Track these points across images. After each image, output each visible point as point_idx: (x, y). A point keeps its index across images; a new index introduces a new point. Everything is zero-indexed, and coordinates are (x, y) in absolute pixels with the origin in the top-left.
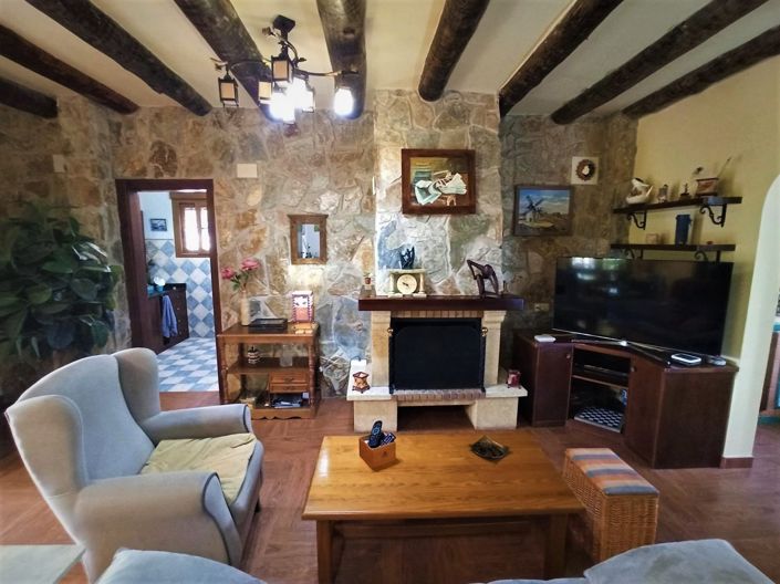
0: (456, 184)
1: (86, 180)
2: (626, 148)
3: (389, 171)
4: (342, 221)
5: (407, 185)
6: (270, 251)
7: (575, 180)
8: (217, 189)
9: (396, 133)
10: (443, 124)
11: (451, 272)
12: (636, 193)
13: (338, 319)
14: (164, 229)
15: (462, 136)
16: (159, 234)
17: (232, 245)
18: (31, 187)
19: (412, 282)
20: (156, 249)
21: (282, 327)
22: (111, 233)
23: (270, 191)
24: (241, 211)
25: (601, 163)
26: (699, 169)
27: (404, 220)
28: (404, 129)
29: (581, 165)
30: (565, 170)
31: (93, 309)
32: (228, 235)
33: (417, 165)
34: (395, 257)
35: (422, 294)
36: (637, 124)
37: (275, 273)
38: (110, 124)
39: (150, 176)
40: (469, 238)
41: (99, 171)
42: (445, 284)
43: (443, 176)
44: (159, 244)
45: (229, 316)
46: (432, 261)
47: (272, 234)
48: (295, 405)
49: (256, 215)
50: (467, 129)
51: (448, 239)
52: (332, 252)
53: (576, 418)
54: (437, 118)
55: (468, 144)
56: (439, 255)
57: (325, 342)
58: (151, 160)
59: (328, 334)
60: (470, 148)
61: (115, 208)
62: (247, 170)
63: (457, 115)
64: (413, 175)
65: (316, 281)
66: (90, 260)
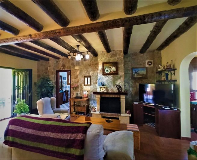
0: (114, 69)
1: (52, 71)
2: (159, 58)
3: (100, 67)
4: (94, 77)
5: (103, 70)
6: (80, 83)
7: (147, 66)
8: (72, 71)
9: (102, 59)
10: (111, 57)
11: (113, 87)
12: (160, 68)
13: (93, 97)
14: (65, 79)
15: (115, 59)
16: (65, 80)
17: (74, 82)
18: (45, 72)
19: (104, 89)
20: (64, 83)
21: (81, 98)
22: (54, 80)
23: (81, 71)
24: (76, 75)
25: (154, 61)
26: (168, 63)
27: (103, 76)
28: (104, 58)
29: (149, 62)
30: (144, 63)
31: (50, 92)
32: (73, 80)
33: (106, 65)
34: (101, 84)
35: (106, 92)
36: (161, 52)
37: (81, 87)
38: (56, 61)
39: (61, 70)
40: (117, 80)
41: (54, 69)
42: (111, 89)
43: (111, 67)
44: (64, 82)
45: (72, 96)
46: (109, 85)
47: (81, 80)
48: (83, 115)
49: (78, 76)
50: (116, 58)
51: (112, 80)
52: (92, 83)
53: (145, 124)
54: (110, 56)
55: (116, 60)
56: (110, 83)
57: (90, 102)
58: (62, 67)
59: (91, 101)
60: (117, 61)
61: (56, 75)
62: (77, 68)
63: (114, 55)
64: (105, 67)
65: (89, 89)
66: (51, 84)
